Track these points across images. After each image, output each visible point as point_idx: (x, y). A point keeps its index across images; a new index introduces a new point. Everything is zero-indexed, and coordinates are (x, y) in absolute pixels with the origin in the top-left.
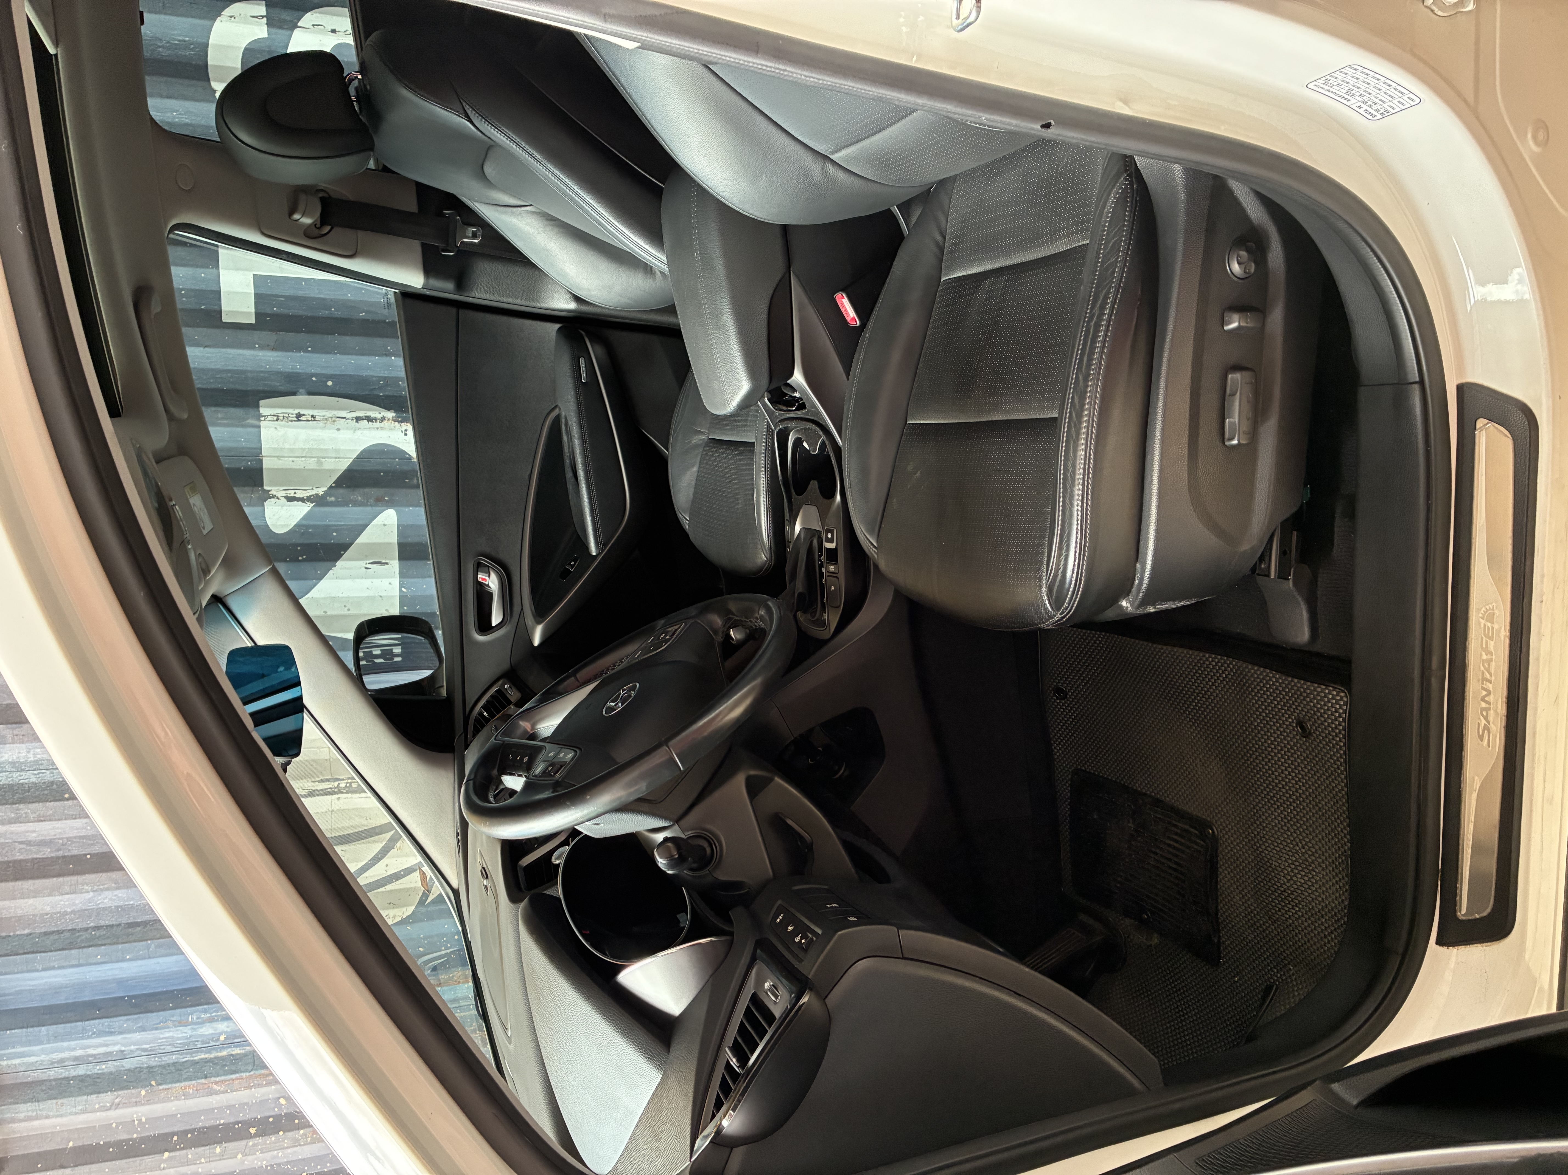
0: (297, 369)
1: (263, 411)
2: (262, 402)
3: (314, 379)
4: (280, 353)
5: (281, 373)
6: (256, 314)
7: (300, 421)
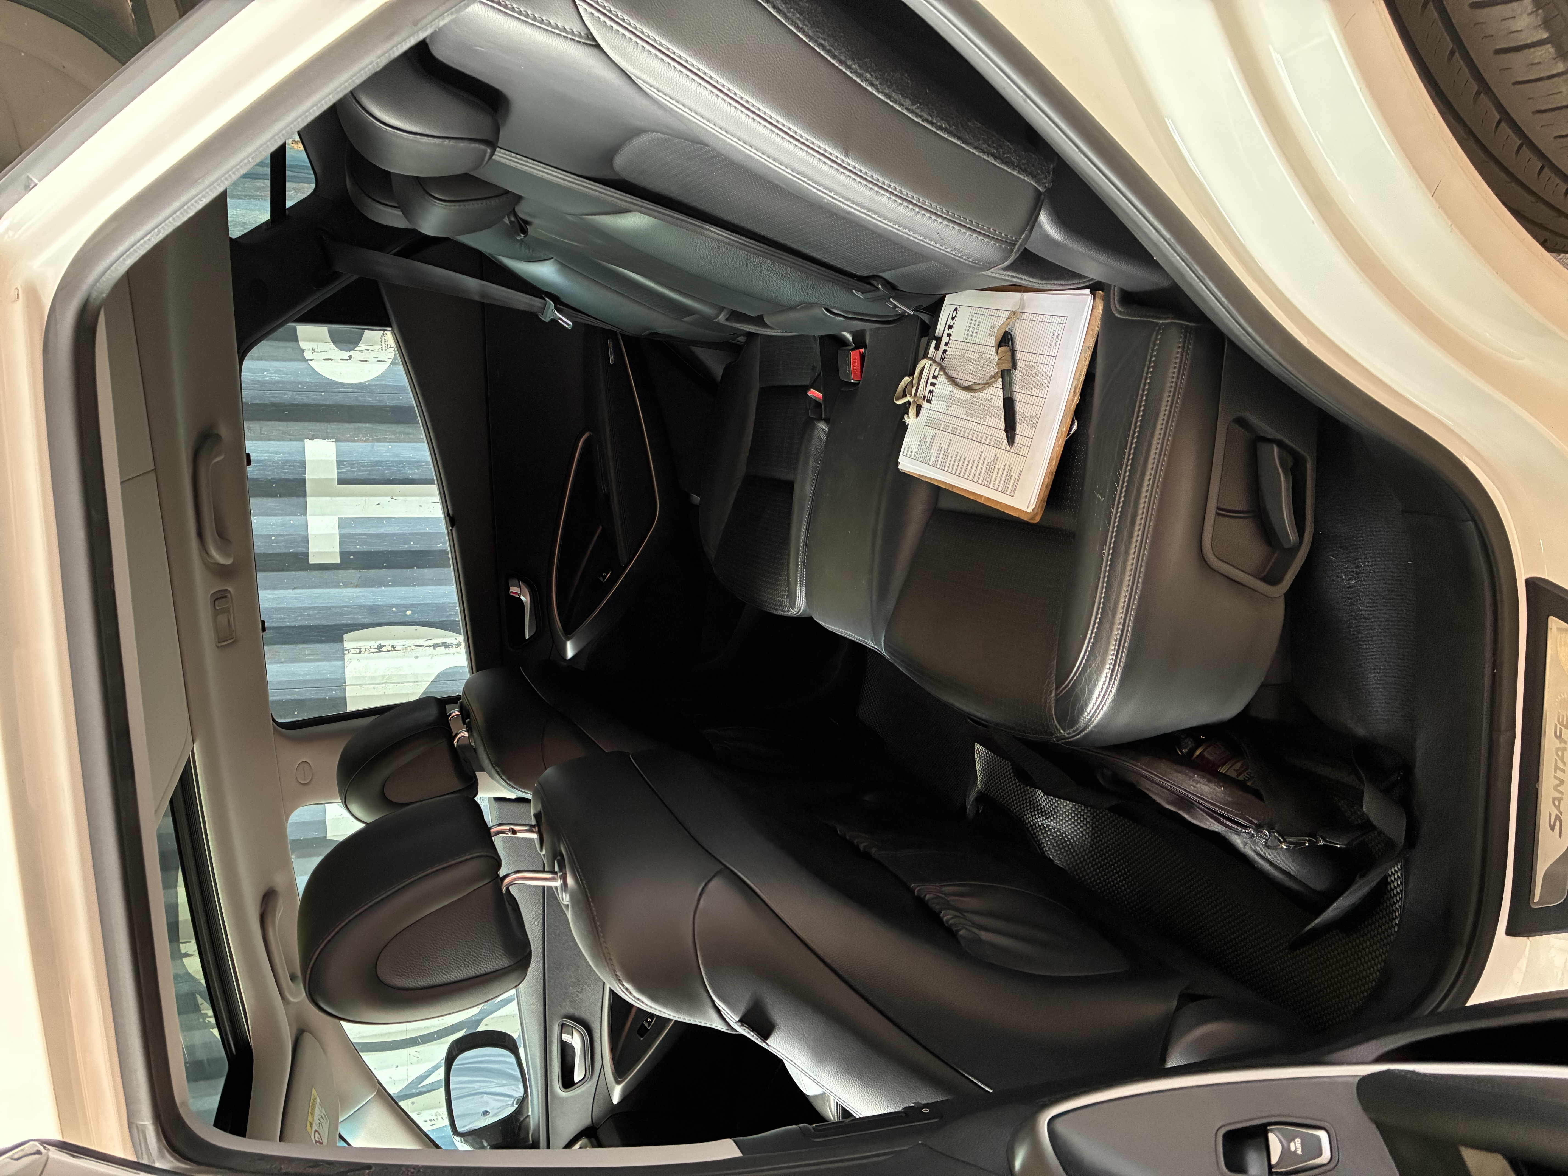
0: (378, 601)
1: (347, 645)
2: (345, 636)
3: (394, 609)
4: (363, 589)
5: (364, 606)
6: (341, 553)
7: (381, 651)
